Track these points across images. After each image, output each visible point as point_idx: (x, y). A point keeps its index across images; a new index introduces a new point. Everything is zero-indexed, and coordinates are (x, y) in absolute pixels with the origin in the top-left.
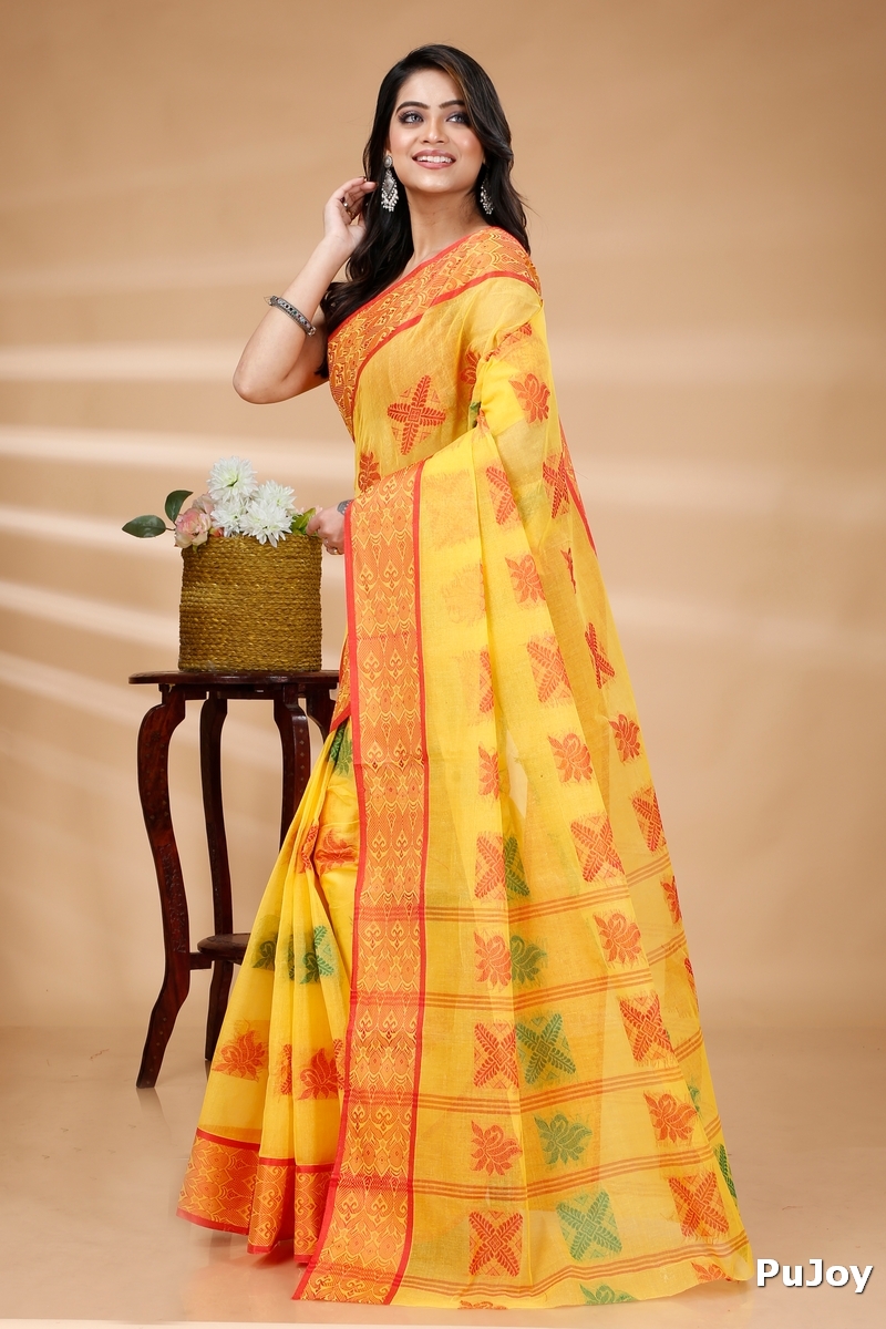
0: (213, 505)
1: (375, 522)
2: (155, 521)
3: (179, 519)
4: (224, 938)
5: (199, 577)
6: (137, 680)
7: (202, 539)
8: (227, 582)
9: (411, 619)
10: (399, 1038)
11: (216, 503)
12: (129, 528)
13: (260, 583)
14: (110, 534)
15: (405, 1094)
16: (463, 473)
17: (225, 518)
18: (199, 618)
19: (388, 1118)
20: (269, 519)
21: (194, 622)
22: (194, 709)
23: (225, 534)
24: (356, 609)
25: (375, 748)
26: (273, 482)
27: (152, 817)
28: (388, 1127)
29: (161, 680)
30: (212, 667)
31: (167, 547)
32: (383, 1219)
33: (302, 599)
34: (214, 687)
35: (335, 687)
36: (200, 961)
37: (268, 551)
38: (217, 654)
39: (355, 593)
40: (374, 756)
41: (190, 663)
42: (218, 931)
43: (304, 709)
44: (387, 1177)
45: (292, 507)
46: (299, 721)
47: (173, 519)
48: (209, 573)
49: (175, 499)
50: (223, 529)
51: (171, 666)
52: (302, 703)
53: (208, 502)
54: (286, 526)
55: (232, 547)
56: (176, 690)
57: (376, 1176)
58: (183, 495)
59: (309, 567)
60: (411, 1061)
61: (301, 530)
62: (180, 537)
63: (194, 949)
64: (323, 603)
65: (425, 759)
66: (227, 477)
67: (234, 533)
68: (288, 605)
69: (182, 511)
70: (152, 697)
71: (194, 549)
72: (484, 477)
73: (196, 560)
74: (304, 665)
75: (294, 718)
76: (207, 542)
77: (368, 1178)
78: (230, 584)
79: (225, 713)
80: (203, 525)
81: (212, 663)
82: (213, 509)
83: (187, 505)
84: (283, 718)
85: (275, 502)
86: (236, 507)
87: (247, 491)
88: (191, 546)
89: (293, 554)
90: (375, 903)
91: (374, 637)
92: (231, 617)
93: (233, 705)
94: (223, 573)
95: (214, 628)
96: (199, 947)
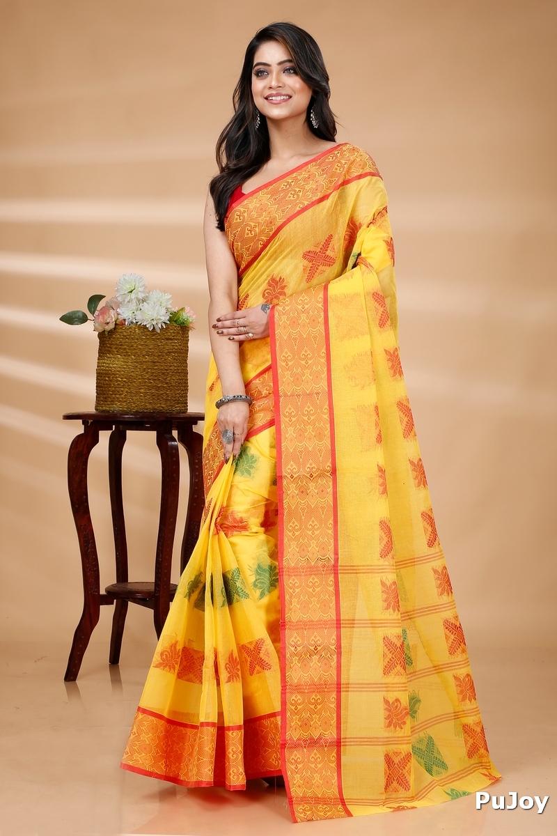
0: (119, 305)
1: (294, 323)
2: (81, 315)
3: (97, 313)
4: (122, 585)
5: (109, 351)
6: (68, 417)
7: (111, 326)
8: (127, 355)
9: (324, 384)
10: (324, 649)
11: (121, 303)
12: (64, 319)
13: (148, 356)
14: (52, 322)
15: (330, 684)
16: (357, 295)
17: (126, 313)
18: (109, 377)
19: (319, 701)
20: (154, 314)
21: (105, 380)
22: (104, 437)
23: (126, 323)
24: (279, 378)
25: (292, 466)
26: (158, 291)
27: (77, 506)
28: (319, 707)
29: (83, 417)
30: (117, 409)
31: (88, 332)
32: (319, 766)
33: (175, 367)
34: (118, 423)
35: (196, 424)
36: (107, 600)
37: (154, 335)
38: (120, 401)
39: (278, 367)
40: (292, 471)
41: (102, 407)
42: (118, 580)
43: (176, 438)
44: (320, 738)
45: (170, 306)
46: (172, 445)
47: (93, 313)
48: (116, 348)
49: (94, 300)
50: (125, 320)
51: (90, 408)
52: (175, 433)
53: (116, 303)
54: (166, 318)
55: (131, 332)
56: (93, 425)
57: (312, 739)
58: (101, 297)
59: (180, 345)
60: (334, 664)
61: (175, 321)
62: (97, 325)
63: (102, 592)
64: (189, 369)
65: (334, 472)
66: (128, 286)
67: (132, 323)
68: (166, 370)
69: (99, 307)
70: (78, 428)
71: (106, 333)
72: (370, 298)
73: (107, 339)
74: (177, 408)
75: (170, 443)
76: (115, 328)
77: (305, 741)
78: (129, 356)
79: (125, 439)
80: (111, 317)
81: (117, 407)
82: (119, 307)
83: (102, 304)
84: (162, 443)
85: (159, 303)
86: (133, 306)
87: (141, 296)
88: (104, 331)
89: (170, 337)
90: (293, 565)
91: (292, 395)
92: (129, 378)
93: (130, 434)
94: (125, 349)
95: (119, 384)
96: (106, 591)
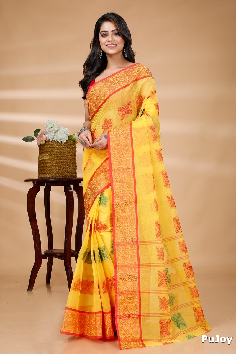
0: (47, 133)
1: (118, 139)
2: (31, 138)
3: (38, 137)
4: (51, 250)
5: (43, 153)
6: (27, 181)
7: (44, 142)
8: (51, 154)
9: (131, 165)
10: (133, 276)
11: (48, 132)
12: (24, 140)
13: (60, 154)
14: (19, 141)
15: (136, 291)
16: (144, 127)
17: (50, 137)
18: (43, 164)
19: (131, 298)
20: (62, 137)
21: (42, 165)
22: (42, 188)
23: (50, 141)
24: (112, 162)
25: (118, 200)
26: (63, 127)
27: (31, 218)
28: (131, 301)
29: (33, 181)
30: (47, 177)
31: (34, 144)
32: (132, 326)
33: (71, 158)
34: (47, 183)
35: (80, 182)
36: (45, 257)
37: (62, 145)
38: (48, 173)
39: (111, 158)
40: (118, 202)
41: (41, 176)
42: (49, 248)
43: (72, 188)
44: (132, 314)
45: (68, 133)
46: (71, 191)
47: (36, 137)
48: (46, 151)
49: (37, 131)
50: (49, 139)
51: (36, 176)
52: (72, 186)
53: (46, 132)
54: (67, 138)
55: (52, 144)
56: (37, 183)
57: (128, 314)
58: (39, 130)
59: (73, 150)
60: (137, 283)
61: (71, 139)
62: (38, 142)
63: (43, 253)
64: (77, 159)
65: (136, 202)
66: (51, 125)
67: (53, 140)
68: (67, 160)
69: (39, 135)
70: (31, 185)
71: (42, 145)
72: (149, 129)
73: (42, 147)
74: (72, 176)
75: (69, 191)
76: (45, 143)
77: (126, 315)
78: (52, 154)
79: (51, 189)
80: (44, 138)
81: (47, 176)
82: (47, 134)
83: (40, 133)
84: (66, 190)
85: (64, 132)
86: (53, 133)
87: (56, 129)
88: (41, 144)
89: (69, 146)
90: (119, 241)
91: (117, 170)
92: (52, 163)
93: (53, 187)
94: (50, 152)
95: (47, 166)
96: (44, 253)
